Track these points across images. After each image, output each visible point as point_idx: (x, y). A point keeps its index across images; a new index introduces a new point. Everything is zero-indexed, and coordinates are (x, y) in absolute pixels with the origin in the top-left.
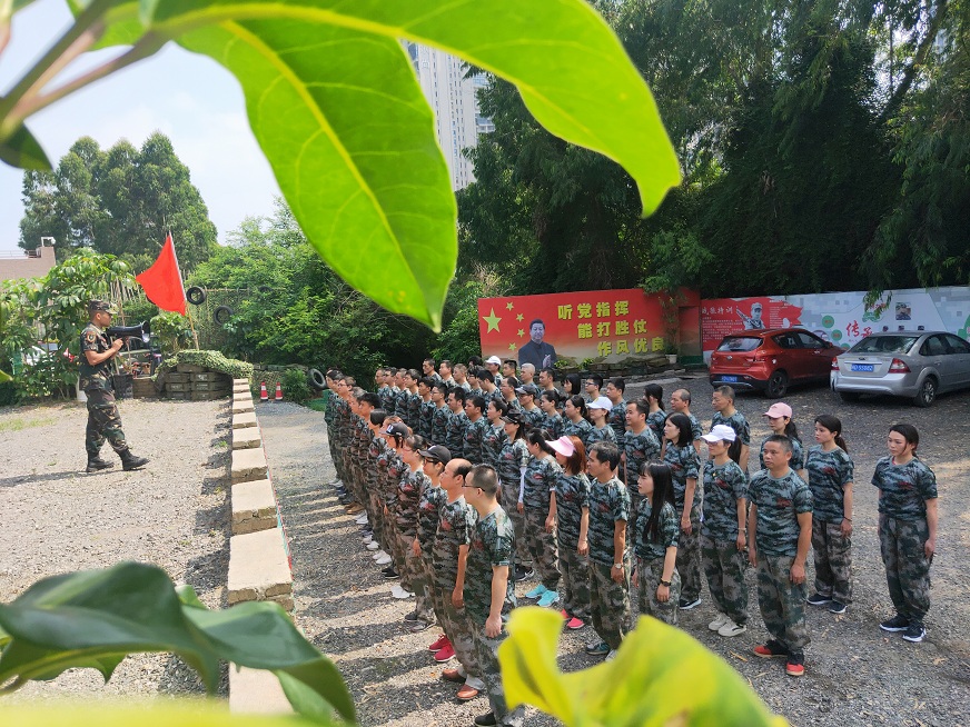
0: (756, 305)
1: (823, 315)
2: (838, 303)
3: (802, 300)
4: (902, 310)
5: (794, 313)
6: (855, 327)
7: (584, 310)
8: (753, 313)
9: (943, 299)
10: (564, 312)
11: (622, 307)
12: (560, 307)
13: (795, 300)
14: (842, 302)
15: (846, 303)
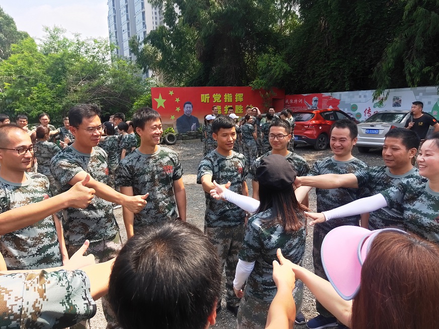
0: (315, 98)
1: (352, 104)
2: (360, 97)
3: (340, 95)
4: (396, 101)
5: (336, 102)
6: (369, 111)
7: (217, 97)
8: (313, 103)
9: (421, 94)
10: (205, 98)
11: (239, 97)
12: (202, 95)
13: (337, 95)
14: (362, 96)
15: (365, 96)
